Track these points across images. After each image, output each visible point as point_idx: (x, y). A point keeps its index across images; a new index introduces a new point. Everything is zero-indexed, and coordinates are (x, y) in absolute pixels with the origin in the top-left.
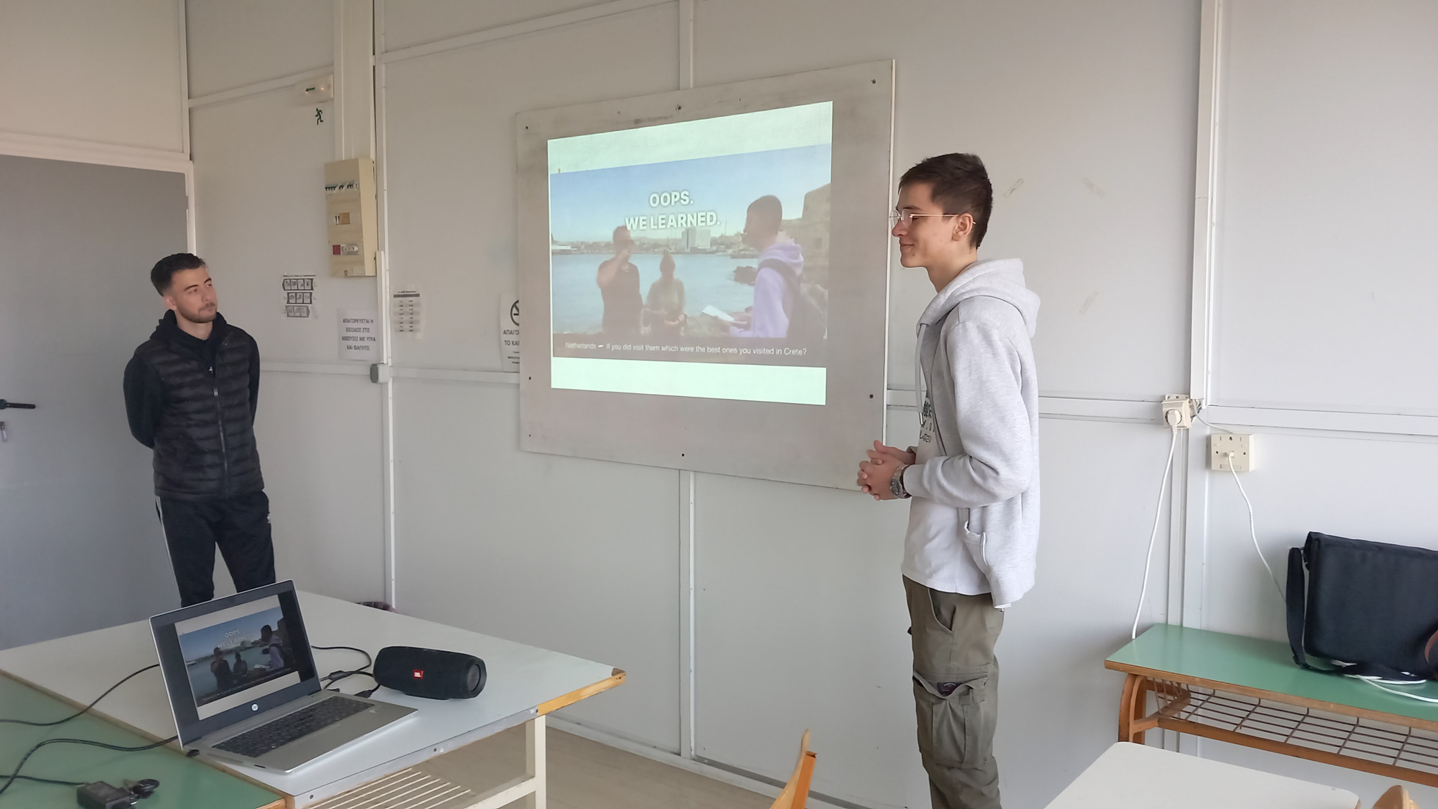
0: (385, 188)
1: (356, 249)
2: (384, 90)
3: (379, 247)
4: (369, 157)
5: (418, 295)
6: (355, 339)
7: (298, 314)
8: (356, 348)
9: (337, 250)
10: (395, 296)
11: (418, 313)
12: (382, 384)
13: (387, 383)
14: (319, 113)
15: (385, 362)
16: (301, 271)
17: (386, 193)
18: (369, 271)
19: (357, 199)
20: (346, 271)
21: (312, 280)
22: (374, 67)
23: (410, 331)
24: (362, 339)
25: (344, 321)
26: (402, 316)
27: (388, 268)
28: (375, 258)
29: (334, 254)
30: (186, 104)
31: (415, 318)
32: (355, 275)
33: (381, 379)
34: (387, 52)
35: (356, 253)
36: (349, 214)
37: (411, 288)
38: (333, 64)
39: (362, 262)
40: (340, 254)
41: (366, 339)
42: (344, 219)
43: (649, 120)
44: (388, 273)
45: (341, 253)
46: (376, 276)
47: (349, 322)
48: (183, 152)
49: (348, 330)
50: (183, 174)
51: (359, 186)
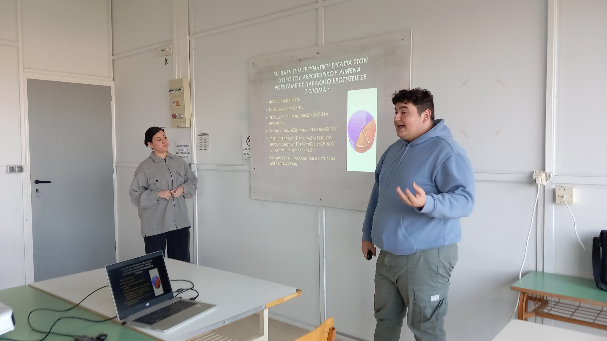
0: (194, 90)
1: (182, 116)
2: (194, 50)
3: (192, 115)
4: (188, 77)
5: (208, 135)
6: (181, 153)
9: (174, 116)
10: (198, 135)
11: (208, 142)
14: (166, 60)
15: (194, 163)
17: (194, 92)
18: (188, 125)
19: (182, 95)
20: (178, 125)
22: (189, 40)
23: (205, 149)
24: (184, 153)
25: (177, 146)
26: (201, 144)
27: (195, 124)
28: (190, 120)
30: (112, 58)
31: (207, 144)
32: (182, 127)
34: (194, 34)
35: (182, 118)
36: (179, 101)
37: (205, 132)
38: (172, 40)
39: (185, 122)
41: (186, 153)
42: (177, 103)
43: (305, 59)
44: (195, 126)
45: (176, 118)
46: (191, 127)
47: (179, 146)
48: (110, 78)
49: (179, 150)
50: (110, 87)
51: (183, 90)
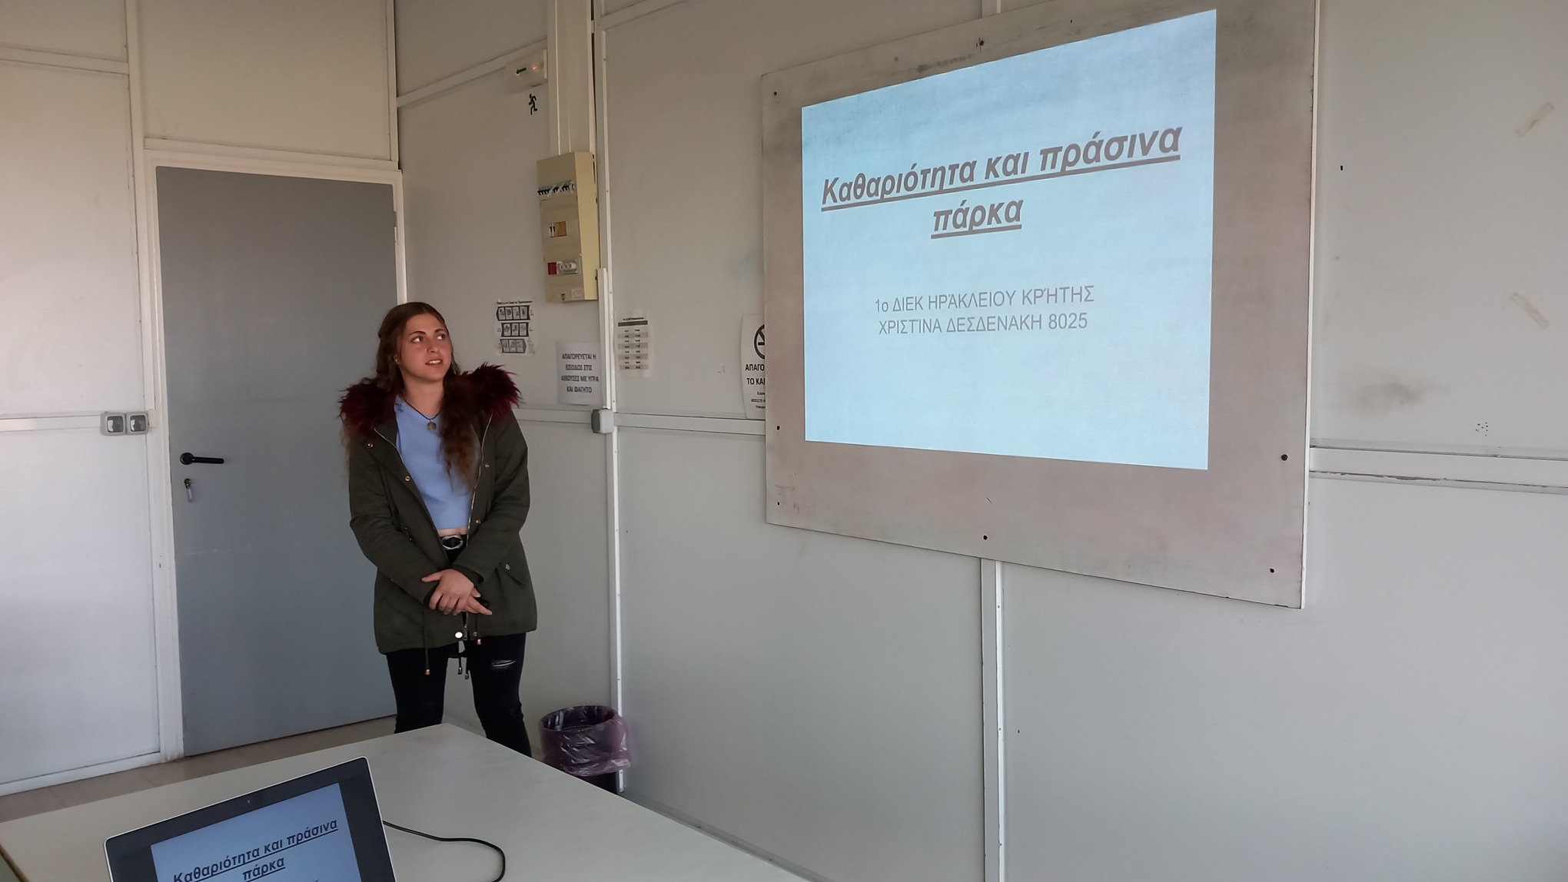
0: (608, 188)
1: (573, 266)
2: (604, 63)
3: (602, 264)
4: (588, 150)
5: (645, 323)
6: (575, 378)
7: (513, 349)
8: (577, 390)
9: (552, 268)
10: (620, 324)
11: (646, 345)
12: (605, 434)
13: (611, 434)
14: (533, 98)
15: (609, 407)
16: (517, 297)
17: (608, 195)
18: (589, 295)
19: (573, 205)
20: (563, 295)
21: (528, 307)
22: (593, 35)
23: (637, 367)
24: (583, 379)
25: (563, 357)
26: (627, 350)
27: (611, 290)
28: (596, 278)
29: (549, 274)
30: (394, 103)
31: (643, 351)
32: (573, 299)
33: (604, 428)
34: (607, 14)
35: (573, 272)
36: (564, 223)
37: (637, 314)
38: (546, 38)
39: (581, 283)
40: (556, 273)
41: (587, 379)
42: (560, 229)
43: (939, 64)
44: (611, 295)
45: (558, 272)
46: (598, 300)
47: (569, 358)
48: (391, 160)
49: (569, 367)
50: (391, 186)
51: (576, 187)
